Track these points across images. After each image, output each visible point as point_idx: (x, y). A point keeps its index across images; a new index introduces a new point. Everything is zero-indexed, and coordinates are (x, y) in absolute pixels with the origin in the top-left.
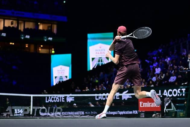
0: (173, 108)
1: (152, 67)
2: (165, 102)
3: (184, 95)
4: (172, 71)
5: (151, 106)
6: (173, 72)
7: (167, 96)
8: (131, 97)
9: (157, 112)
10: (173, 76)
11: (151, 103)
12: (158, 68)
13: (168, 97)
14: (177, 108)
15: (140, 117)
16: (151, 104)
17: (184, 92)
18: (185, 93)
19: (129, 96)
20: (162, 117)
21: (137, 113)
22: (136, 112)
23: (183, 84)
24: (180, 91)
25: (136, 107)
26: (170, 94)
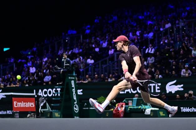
0: (48, 108)
1: (26, 65)
2: (39, 102)
3: (59, 95)
4: (46, 71)
5: (26, 106)
6: (48, 71)
7: (42, 96)
8: (5, 97)
9: (32, 112)
10: (48, 76)
11: (25, 103)
13: (44, 97)
14: (52, 108)
15: (14, 117)
16: (25, 104)
17: (59, 92)
18: (61, 93)
19: (3, 96)
20: (37, 118)
21: (11, 113)
22: (9, 112)
23: (58, 84)
24: (55, 91)
25: (11, 107)
26: (45, 94)
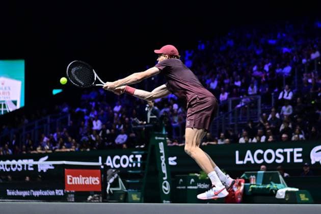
0: (121, 187)
1: (88, 118)
2: (108, 177)
3: (139, 165)
4: (120, 126)
5: (86, 183)
6: (122, 127)
7: (112, 167)
8: (53, 168)
9: (96, 193)
10: (123, 134)
11: (85, 178)
12: (96, 121)
13: (114, 168)
14: (128, 186)
15: (67, 200)
16: (85, 180)
17: (139, 160)
18: (142, 162)
19: (50, 165)
20: (103, 202)
21: (63, 194)
22: (60, 192)
24: (132, 158)
25: (61, 184)
26: (117, 164)
